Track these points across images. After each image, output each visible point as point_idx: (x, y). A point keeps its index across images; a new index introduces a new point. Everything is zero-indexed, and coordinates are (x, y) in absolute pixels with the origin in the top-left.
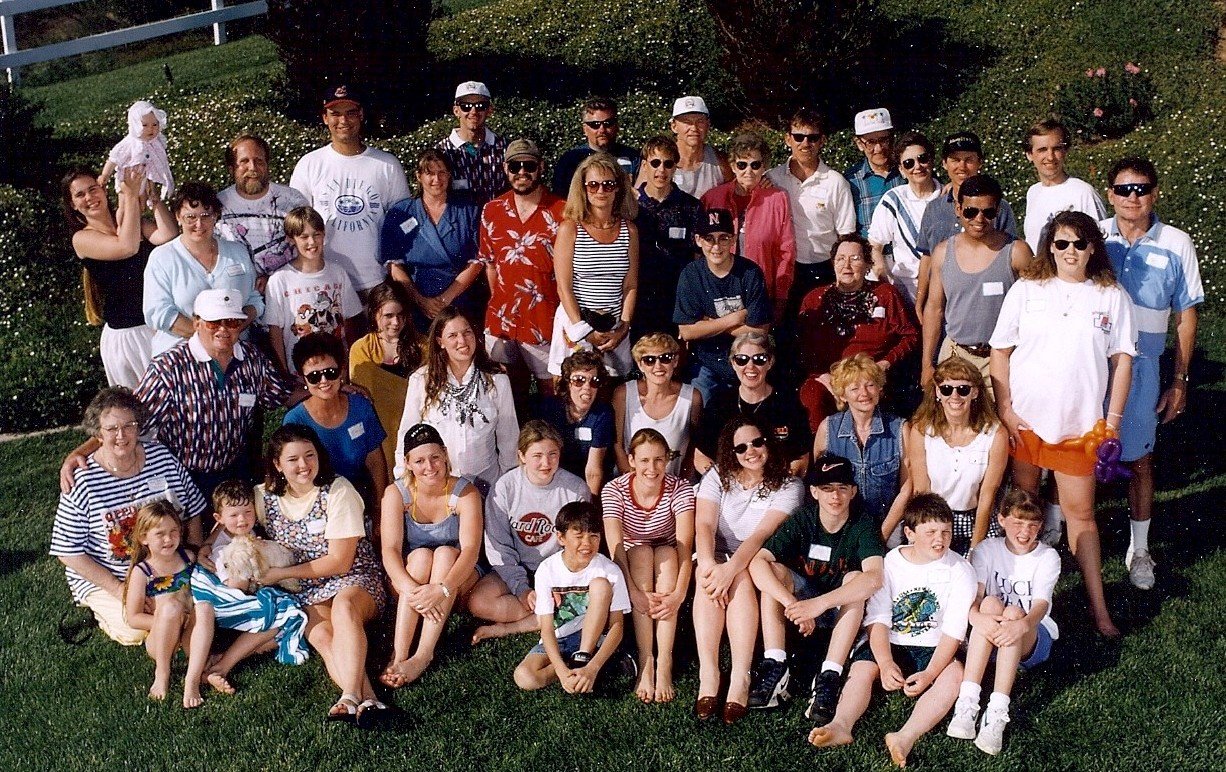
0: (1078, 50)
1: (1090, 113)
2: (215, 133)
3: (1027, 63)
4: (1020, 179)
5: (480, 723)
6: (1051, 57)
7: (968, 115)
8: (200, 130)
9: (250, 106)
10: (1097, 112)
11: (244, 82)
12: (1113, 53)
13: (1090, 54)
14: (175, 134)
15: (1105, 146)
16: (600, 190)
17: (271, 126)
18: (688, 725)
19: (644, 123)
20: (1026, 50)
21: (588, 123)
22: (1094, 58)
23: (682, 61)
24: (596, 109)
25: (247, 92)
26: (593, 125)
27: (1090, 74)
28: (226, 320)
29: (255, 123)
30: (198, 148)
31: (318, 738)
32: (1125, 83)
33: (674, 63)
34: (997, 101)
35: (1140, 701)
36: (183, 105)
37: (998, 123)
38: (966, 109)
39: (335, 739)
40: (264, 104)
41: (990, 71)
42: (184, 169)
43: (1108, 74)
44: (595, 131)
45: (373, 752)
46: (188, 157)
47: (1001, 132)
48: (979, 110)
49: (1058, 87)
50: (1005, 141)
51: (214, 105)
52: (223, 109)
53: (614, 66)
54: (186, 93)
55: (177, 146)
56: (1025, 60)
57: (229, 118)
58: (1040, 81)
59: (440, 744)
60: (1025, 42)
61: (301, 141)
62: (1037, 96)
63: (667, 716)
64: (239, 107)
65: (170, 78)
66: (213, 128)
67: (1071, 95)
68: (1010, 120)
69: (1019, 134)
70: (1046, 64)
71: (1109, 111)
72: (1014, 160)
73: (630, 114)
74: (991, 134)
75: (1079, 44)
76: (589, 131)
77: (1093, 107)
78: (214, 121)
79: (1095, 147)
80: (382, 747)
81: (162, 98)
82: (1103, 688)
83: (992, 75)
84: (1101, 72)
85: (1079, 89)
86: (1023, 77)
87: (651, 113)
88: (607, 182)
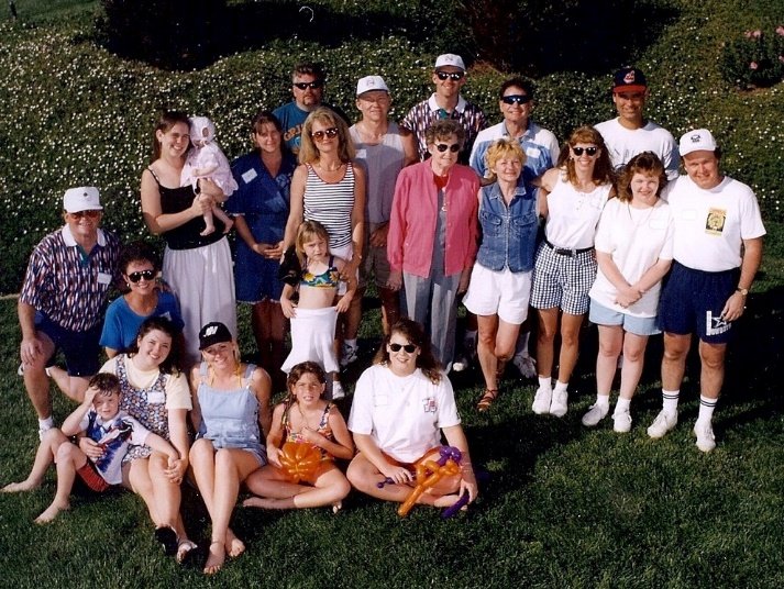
0: (740, 14)
1: (747, 66)
2: (52, 64)
3: (700, 23)
4: (690, 118)
5: (269, 558)
6: (719, 19)
7: (652, 64)
8: (39, 60)
9: (78, 40)
10: (753, 66)
11: (73, 18)
12: (767, 18)
13: (748, 18)
14: (21, 63)
15: (758, 93)
16: (325, 137)
17: (96, 58)
18: (431, 562)
19: (395, 63)
20: (700, 12)
21: (297, 85)
22: (752, 21)
23: (426, 11)
24: (304, 73)
25: (76, 28)
26: (301, 86)
27: (749, 35)
28: (87, 211)
29: (84, 55)
30: (38, 75)
31: (143, 570)
32: (776, 43)
33: (420, 13)
34: (674, 54)
35: (776, 546)
36: (26, 37)
37: (675, 71)
38: (651, 59)
39: (155, 570)
40: (90, 39)
41: (671, 28)
42: (27, 92)
43: (762, 35)
44: (302, 91)
45: (186, 581)
46: (31, 83)
47: (677, 79)
48: (660, 61)
49: (723, 44)
50: (680, 87)
51: (50, 39)
52: (57, 42)
53: (372, 15)
54: (28, 27)
55: (22, 73)
56: (698, 21)
57: (62, 51)
58: (710, 39)
59: (238, 575)
60: (699, 6)
61: (120, 73)
62: (707, 51)
63: (414, 554)
64: (70, 42)
65: (15, 14)
66: (50, 59)
67: (734, 50)
68: (684, 69)
69: (691, 81)
70: (715, 25)
71: (763, 65)
72: (687, 102)
73: (384, 56)
74: (669, 80)
75: (741, 10)
76: (298, 92)
77: (750, 61)
78: (50, 53)
79: (749, 94)
80: (193, 577)
81: (9, 31)
82: (748, 535)
83: (672, 32)
84: (757, 33)
85: (739, 47)
86: (697, 35)
87: (401, 55)
88: (330, 130)
